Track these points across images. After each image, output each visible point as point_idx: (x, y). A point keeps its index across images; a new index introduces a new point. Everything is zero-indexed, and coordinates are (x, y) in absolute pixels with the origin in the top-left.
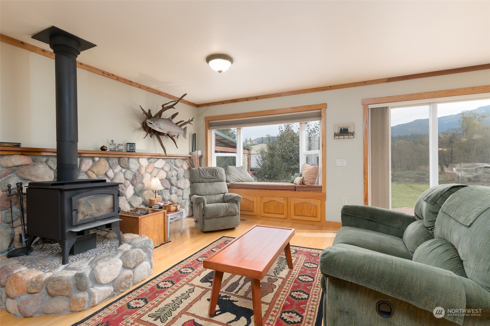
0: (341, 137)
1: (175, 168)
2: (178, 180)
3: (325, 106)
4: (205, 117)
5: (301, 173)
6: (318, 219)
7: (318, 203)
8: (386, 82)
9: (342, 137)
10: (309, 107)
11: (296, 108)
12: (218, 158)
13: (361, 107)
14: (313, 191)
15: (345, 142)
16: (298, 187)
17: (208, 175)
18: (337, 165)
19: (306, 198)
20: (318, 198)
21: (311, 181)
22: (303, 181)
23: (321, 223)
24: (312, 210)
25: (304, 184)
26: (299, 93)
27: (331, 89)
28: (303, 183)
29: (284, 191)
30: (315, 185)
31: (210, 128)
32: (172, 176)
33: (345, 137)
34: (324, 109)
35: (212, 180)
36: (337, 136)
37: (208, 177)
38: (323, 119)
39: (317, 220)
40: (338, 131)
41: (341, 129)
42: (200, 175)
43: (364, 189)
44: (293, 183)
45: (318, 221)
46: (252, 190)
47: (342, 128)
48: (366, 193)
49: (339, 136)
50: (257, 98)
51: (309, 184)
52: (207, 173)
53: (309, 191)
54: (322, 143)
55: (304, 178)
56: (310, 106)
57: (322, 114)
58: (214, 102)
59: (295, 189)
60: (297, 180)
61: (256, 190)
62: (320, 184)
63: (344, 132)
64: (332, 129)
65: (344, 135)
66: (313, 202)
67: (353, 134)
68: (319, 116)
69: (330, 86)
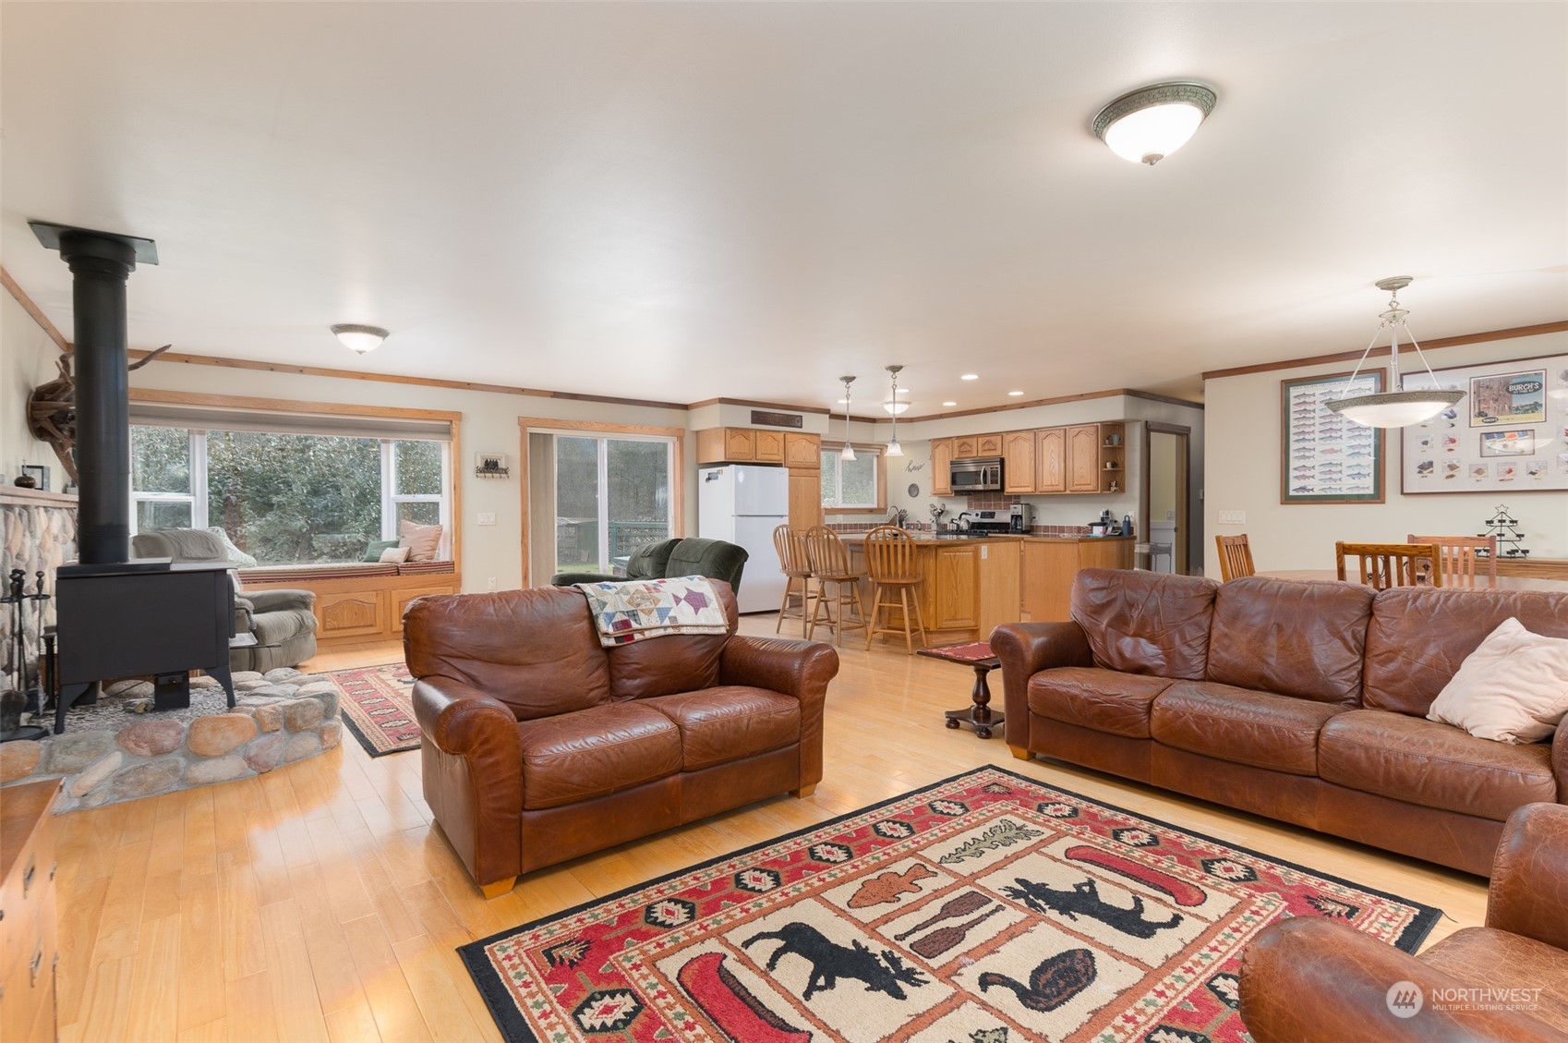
0: (488, 475)
3: (459, 416)
8: (552, 397)
9: (490, 475)
10: (430, 414)
13: (516, 429)
14: (438, 572)
15: (491, 484)
16: (404, 569)
18: (480, 523)
20: (448, 584)
22: (412, 555)
25: (414, 561)
27: (470, 389)
28: (411, 560)
30: (435, 561)
33: (494, 475)
34: (457, 422)
36: (480, 472)
38: (455, 439)
40: (480, 464)
41: (487, 461)
43: (523, 561)
47: (489, 460)
48: (525, 568)
49: (484, 473)
50: (301, 371)
51: (425, 561)
53: (429, 573)
54: (455, 483)
56: (430, 412)
57: (453, 430)
59: (397, 570)
60: (391, 554)
63: (491, 467)
64: (472, 460)
65: (492, 472)
67: (505, 471)
68: (447, 432)
69: (469, 384)
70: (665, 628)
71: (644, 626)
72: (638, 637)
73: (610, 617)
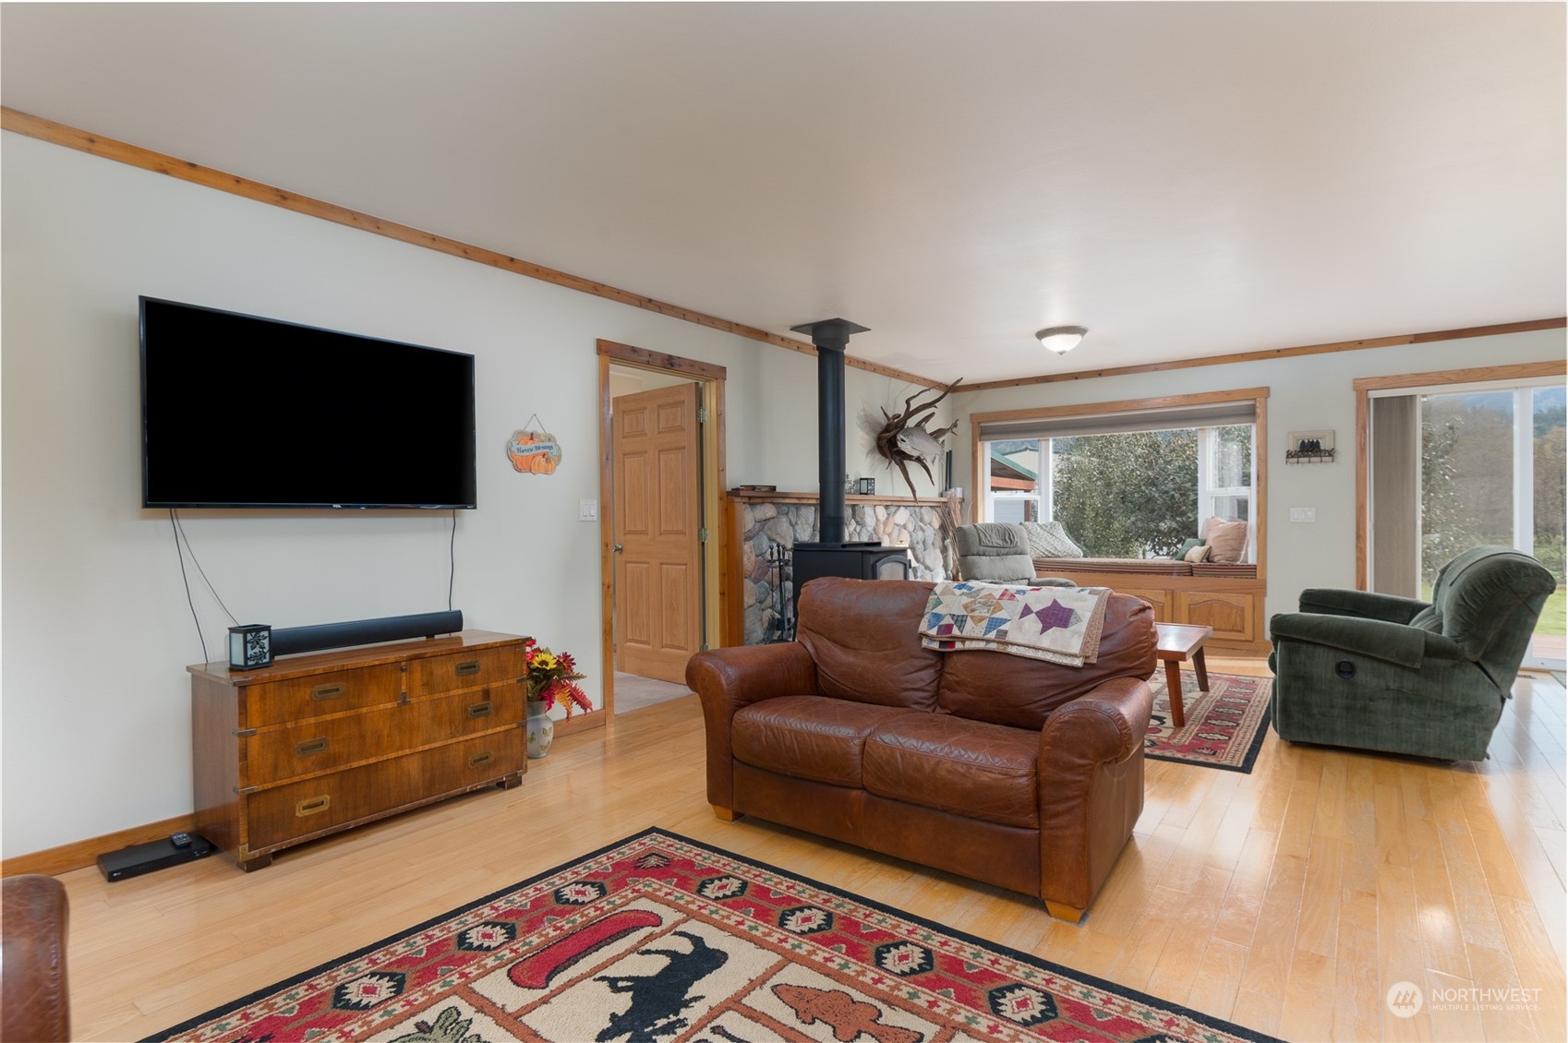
0: (1302, 459)
1: (922, 525)
2: (925, 550)
3: (1265, 392)
4: (971, 415)
5: (1204, 538)
6: (1248, 635)
7: (1246, 601)
8: (1411, 342)
9: (1306, 459)
10: (1228, 395)
11: (1195, 396)
12: (997, 503)
13: (1352, 396)
14: (1236, 576)
15: (1311, 470)
16: (1199, 567)
17: (996, 541)
18: (1292, 520)
19: (1219, 591)
20: (1248, 591)
21: (1229, 554)
22: (1211, 555)
23: (1253, 644)
24: (1233, 617)
25: (1212, 562)
26: (1202, 364)
27: (1280, 356)
28: (1208, 557)
29: (1165, 576)
30: (1238, 563)
31: (982, 438)
32: (918, 543)
33: (1313, 459)
34: (1262, 399)
35: (1003, 550)
36: (1293, 457)
37: (995, 544)
38: (1260, 420)
39: (1243, 639)
40: (1294, 447)
41: (1303, 442)
42: (980, 540)
43: (1358, 572)
44: (1182, 559)
45: (1246, 641)
46: (1087, 574)
47: (1306, 441)
48: (1360, 580)
49: (1299, 457)
50: (1100, 373)
51: (1223, 562)
52: (993, 535)
53: (1225, 576)
54: (1258, 471)
55: (1214, 547)
56: (1228, 393)
57: (1258, 410)
58: (995, 382)
59: (1190, 571)
60: (1195, 553)
61: (1097, 574)
62: (1252, 560)
63: (1310, 449)
64: (1281, 443)
65: (1309, 456)
66: (1233, 599)
67: (1331, 453)
68: (1251, 413)
69: (1278, 351)
70: (988, 641)
71: (965, 634)
72: (959, 646)
73: (938, 617)
